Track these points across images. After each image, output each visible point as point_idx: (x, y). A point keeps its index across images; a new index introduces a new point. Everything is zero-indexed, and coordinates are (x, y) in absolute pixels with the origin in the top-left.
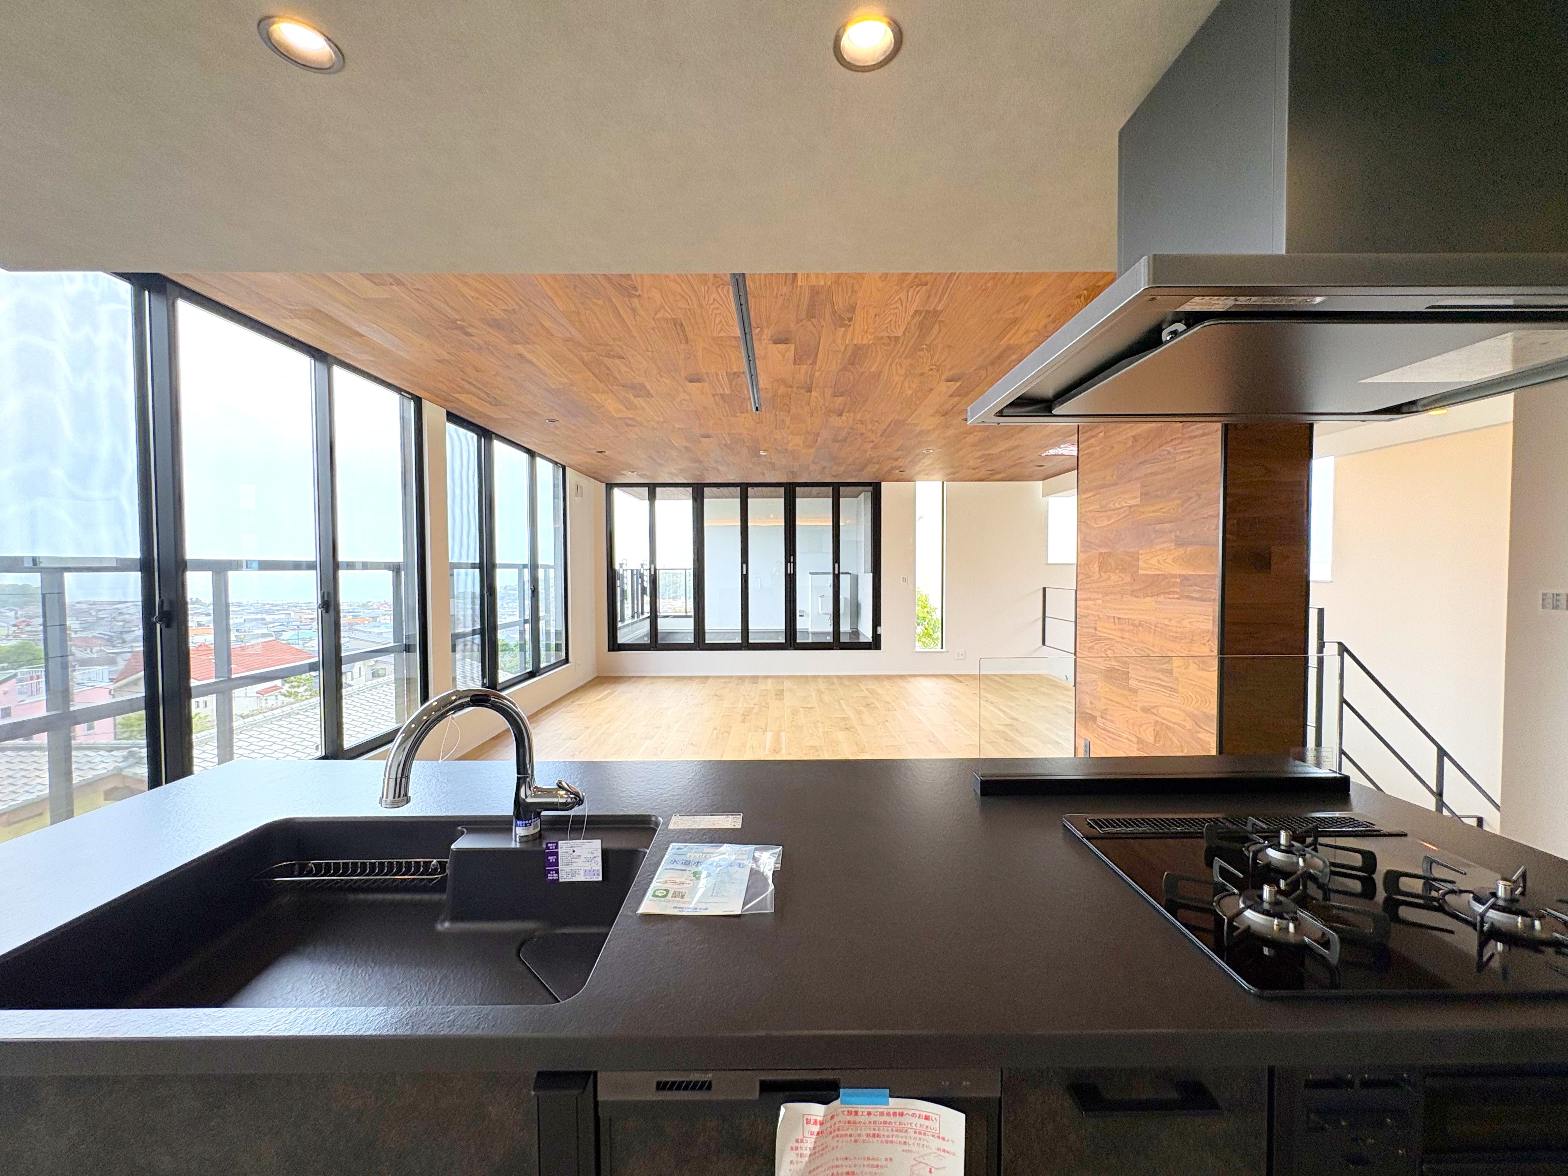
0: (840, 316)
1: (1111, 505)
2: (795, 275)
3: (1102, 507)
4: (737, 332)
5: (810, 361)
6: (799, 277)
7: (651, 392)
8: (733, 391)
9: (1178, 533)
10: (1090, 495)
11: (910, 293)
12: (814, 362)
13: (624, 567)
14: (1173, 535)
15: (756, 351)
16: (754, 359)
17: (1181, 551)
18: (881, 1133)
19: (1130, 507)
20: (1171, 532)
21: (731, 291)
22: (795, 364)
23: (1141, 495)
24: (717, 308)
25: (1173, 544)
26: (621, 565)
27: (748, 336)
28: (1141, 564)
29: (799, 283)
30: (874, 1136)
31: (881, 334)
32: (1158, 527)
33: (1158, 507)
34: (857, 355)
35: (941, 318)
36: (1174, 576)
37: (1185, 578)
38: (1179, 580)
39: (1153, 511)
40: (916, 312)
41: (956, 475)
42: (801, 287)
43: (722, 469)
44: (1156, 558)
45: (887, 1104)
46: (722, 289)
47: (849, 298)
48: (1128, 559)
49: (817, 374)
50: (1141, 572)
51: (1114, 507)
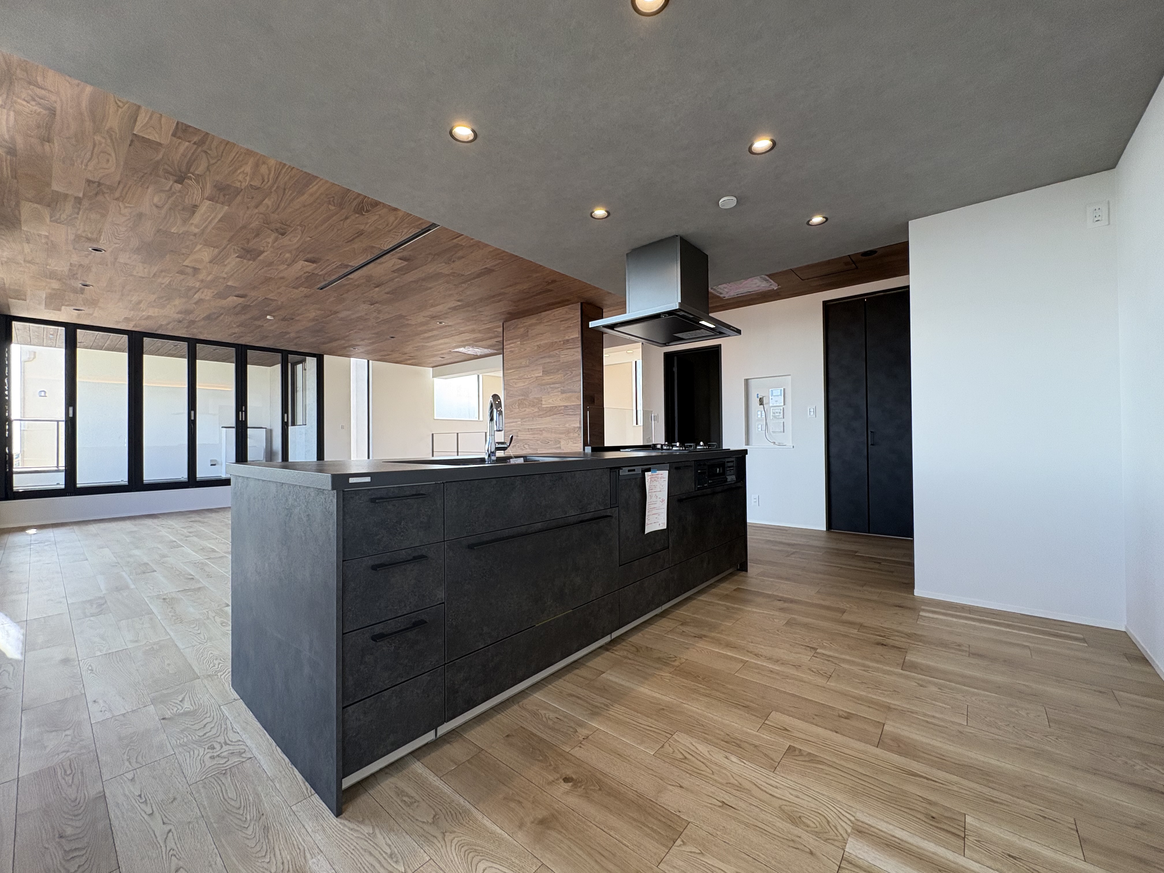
1: (526, 376)
3: (519, 377)
4: (388, 247)
5: (403, 273)
7: (260, 258)
8: (326, 274)
9: (562, 388)
10: (513, 370)
11: (493, 261)
12: (405, 274)
14: (559, 389)
15: (381, 259)
16: (373, 262)
17: (563, 396)
19: (537, 377)
22: (393, 271)
23: (543, 372)
24: (396, 235)
25: (560, 393)
28: (543, 403)
29: (455, 241)
31: (457, 272)
32: (552, 386)
33: (552, 377)
34: (432, 277)
36: (561, 406)
37: (566, 406)
38: (563, 408)
39: (549, 379)
40: (485, 268)
41: (386, 357)
44: (551, 399)
47: (466, 254)
48: (536, 401)
50: (543, 406)
51: (526, 377)
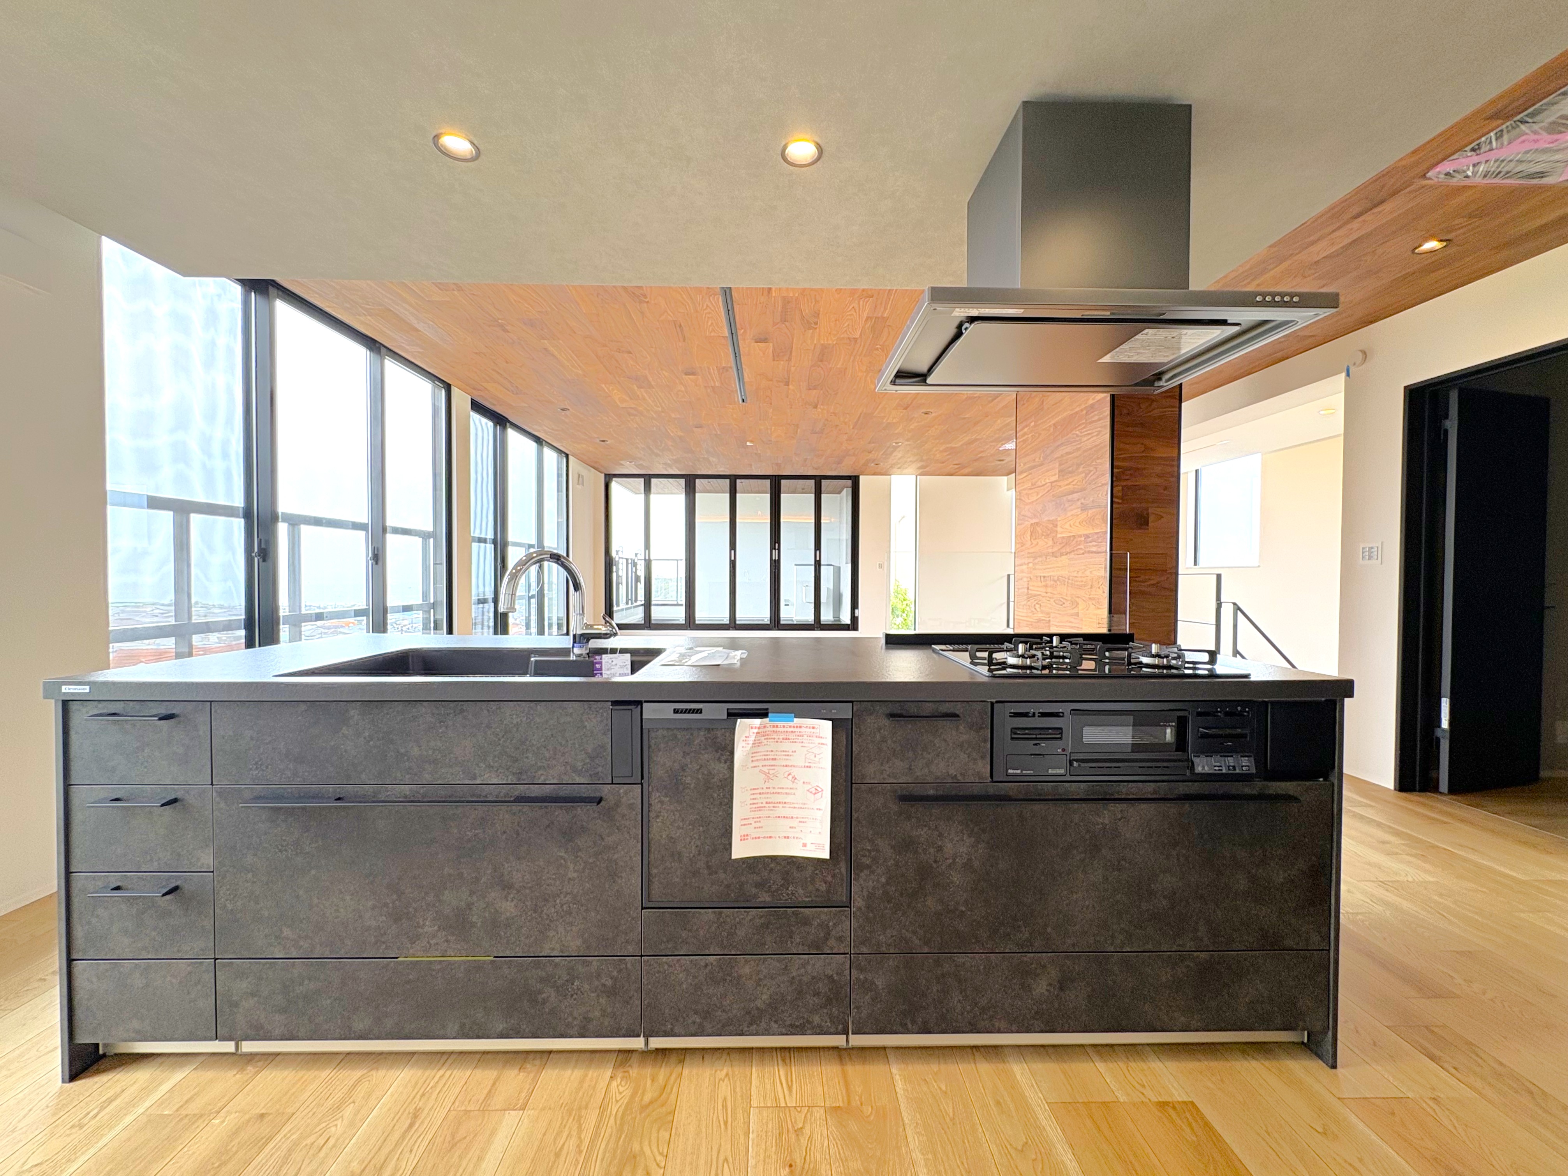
0: (808, 321)
1: (1039, 484)
2: (770, 289)
3: (1032, 485)
4: (726, 333)
5: (786, 358)
6: (773, 289)
7: (653, 383)
8: (722, 384)
9: (1083, 501)
10: (1025, 474)
11: (861, 303)
12: (790, 359)
13: (620, 555)
14: (1079, 503)
15: (741, 349)
16: (740, 355)
17: (1084, 516)
18: (790, 737)
19: (1051, 483)
20: (1078, 500)
21: (720, 299)
22: (774, 360)
23: (1059, 471)
24: (709, 313)
25: (1079, 510)
26: (617, 552)
27: (734, 335)
28: (1059, 529)
29: (774, 295)
30: (786, 739)
31: (842, 336)
32: (1070, 497)
33: (1070, 480)
34: (824, 354)
35: (887, 324)
36: (1080, 536)
37: (1087, 536)
38: (1083, 539)
39: (1067, 485)
40: (868, 318)
41: (927, 469)
42: (775, 297)
43: (713, 459)
44: (1068, 523)
45: (793, 721)
46: (714, 298)
47: (814, 306)
48: (1051, 526)
49: (793, 369)
50: (1059, 536)
51: (1041, 484)
